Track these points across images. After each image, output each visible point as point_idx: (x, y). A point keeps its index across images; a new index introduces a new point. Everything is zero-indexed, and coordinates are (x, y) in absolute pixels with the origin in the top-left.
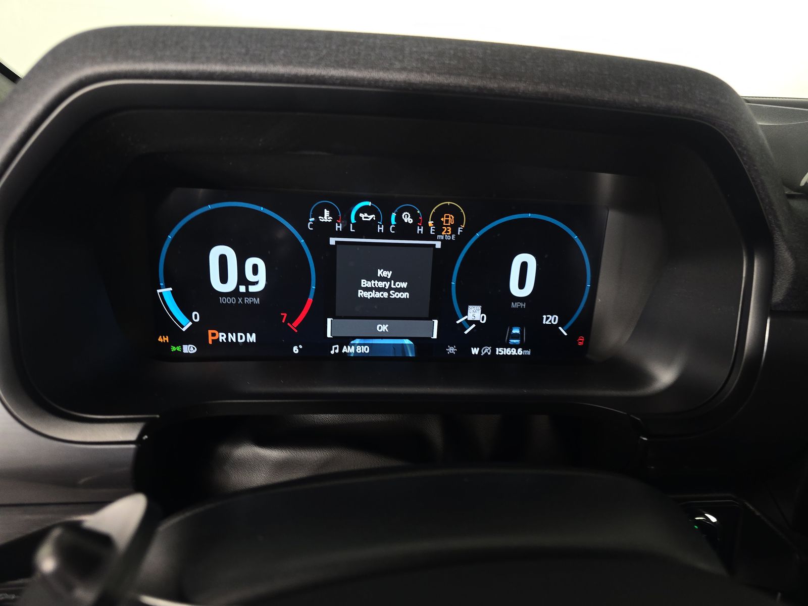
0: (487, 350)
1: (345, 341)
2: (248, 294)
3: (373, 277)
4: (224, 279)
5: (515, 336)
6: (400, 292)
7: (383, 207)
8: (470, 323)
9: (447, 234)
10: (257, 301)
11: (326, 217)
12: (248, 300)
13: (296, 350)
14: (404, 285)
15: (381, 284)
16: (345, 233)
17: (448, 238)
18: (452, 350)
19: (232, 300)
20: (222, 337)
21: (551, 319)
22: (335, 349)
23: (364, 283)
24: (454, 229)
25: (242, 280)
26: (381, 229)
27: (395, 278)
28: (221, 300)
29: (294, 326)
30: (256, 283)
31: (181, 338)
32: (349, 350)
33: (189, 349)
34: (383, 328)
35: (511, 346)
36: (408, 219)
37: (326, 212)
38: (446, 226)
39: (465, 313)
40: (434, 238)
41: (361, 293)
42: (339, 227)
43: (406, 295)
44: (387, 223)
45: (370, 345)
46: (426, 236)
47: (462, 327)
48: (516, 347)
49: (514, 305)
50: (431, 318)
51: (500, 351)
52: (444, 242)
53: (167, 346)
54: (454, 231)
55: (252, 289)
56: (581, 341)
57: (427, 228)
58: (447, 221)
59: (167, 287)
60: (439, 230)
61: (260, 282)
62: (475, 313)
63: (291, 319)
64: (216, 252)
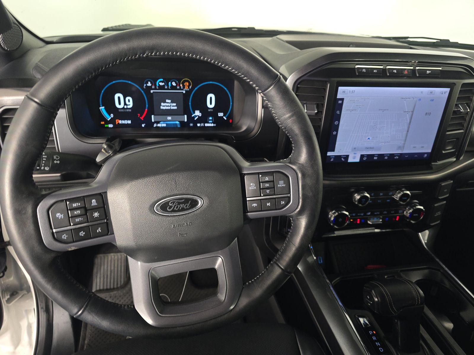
0: (202, 125)
1: (158, 122)
2: (127, 108)
3: (165, 102)
4: (120, 104)
5: (211, 120)
6: (173, 106)
7: (166, 81)
8: (196, 116)
9: (186, 88)
10: (130, 110)
11: (149, 84)
12: (127, 110)
13: (143, 125)
14: (175, 104)
15: (168, 104)
16: (155, 89)
17: (187, 90)
18: (191, 125)
19: (123, 110)
20: (120, 122)
21: (221, 114)
22: (155, 125)
23: (162, 104)
24: (189, 87)
25: (125, 104)
26: (166, 87)
27: (172, 102)
28: (120, 110)
29: (142, 118)
30: (129, 105)
31: (108, 122)
32: (159, 125)
33: (111, 126)
34: (169, 118)
35: (210, 123)
36: (174, 84)
37: (149, 83)
38: (186, 86)
39: (194, 113)
40: (183, 90)
41: (162, 108)
42: (153, 87)
43: (176, 108)
44: (168, 86)
45: (166, 124)
46: (180, 89)
47: (194, 117)
48: (211, 123)
49: (209, 110)
50: (184, 115)
51: (206, 125)
52: (186, 91)
53: (104, 125)
54: (189, 88)
55: (129, 107)
56: (231, 121)
57: (180, 87)
58: (186, 85)
59: (103, 106)
60: (184, 87)
61: (130, 104)
62: (198, 113)
63: (141, 116)
64: (117, 96)
